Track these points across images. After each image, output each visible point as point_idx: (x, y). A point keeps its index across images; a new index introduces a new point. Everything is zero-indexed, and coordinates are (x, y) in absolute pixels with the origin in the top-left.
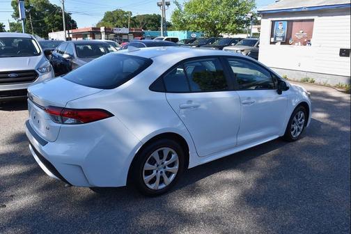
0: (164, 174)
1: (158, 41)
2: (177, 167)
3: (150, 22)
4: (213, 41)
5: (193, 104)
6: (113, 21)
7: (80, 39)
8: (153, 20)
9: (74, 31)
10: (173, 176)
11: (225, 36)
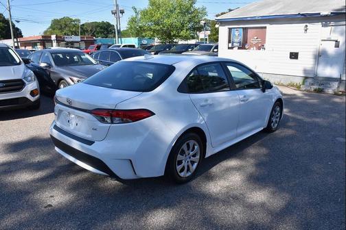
0: (189, 163)
1: (115, 48)
2: (198, 157)
3: (98, 29)
4: (170, 47)
5: (209, 102)
6: (61, 29)
7: (29, 48)
8: (101, 28)
9: (21, 39)
10: (196, 164)
11: (181, 42)
